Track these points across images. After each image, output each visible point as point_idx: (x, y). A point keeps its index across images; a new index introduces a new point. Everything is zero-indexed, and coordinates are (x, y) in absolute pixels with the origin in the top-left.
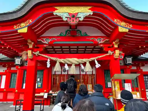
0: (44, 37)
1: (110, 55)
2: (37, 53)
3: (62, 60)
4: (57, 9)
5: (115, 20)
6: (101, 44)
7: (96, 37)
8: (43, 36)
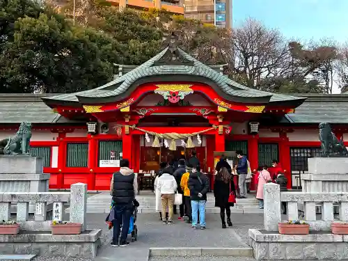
0: (140, 107)
1: (214, 130)
2: (134, 127)
3: (161, 135)
4: (158, 87)
5: (215, 100)
6: (205, 115)
7: (200, 107)
8: (138, 105)
